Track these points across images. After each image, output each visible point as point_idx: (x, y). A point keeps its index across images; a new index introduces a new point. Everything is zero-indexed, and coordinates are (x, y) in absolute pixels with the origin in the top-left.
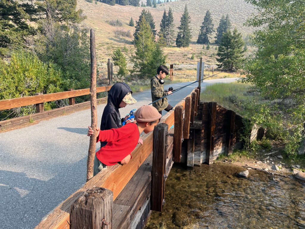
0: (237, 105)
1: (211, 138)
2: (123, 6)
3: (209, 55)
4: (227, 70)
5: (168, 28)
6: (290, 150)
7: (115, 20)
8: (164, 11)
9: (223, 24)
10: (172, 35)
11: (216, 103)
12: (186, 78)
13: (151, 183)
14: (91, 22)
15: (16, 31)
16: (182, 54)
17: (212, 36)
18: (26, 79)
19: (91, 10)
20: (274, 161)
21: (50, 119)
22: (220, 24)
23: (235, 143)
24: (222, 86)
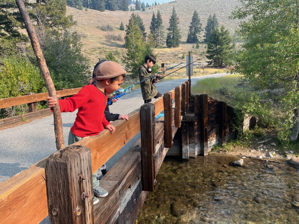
0: (228, 96)
1: (204, 129)
2: (113, 11)
3: (199, 54)
4: (217, 66)
5: (157, 30)
6: (282, 136)
7: (105, 25)
8: (152, 14)
9: (210, 23)
10: (162, 37)
11: (207, 95)
12: (177, 76)
13: (141, 163)
14: (82, 28)
15: (8, 39)
16: (173, 54)
17: (200, 36)
18: (20, 83)
19: (82, 16)
20: (267, 149)
21: (43, 118)
22: (208, 23)
23: (229, 134)
24: (213, 81)
